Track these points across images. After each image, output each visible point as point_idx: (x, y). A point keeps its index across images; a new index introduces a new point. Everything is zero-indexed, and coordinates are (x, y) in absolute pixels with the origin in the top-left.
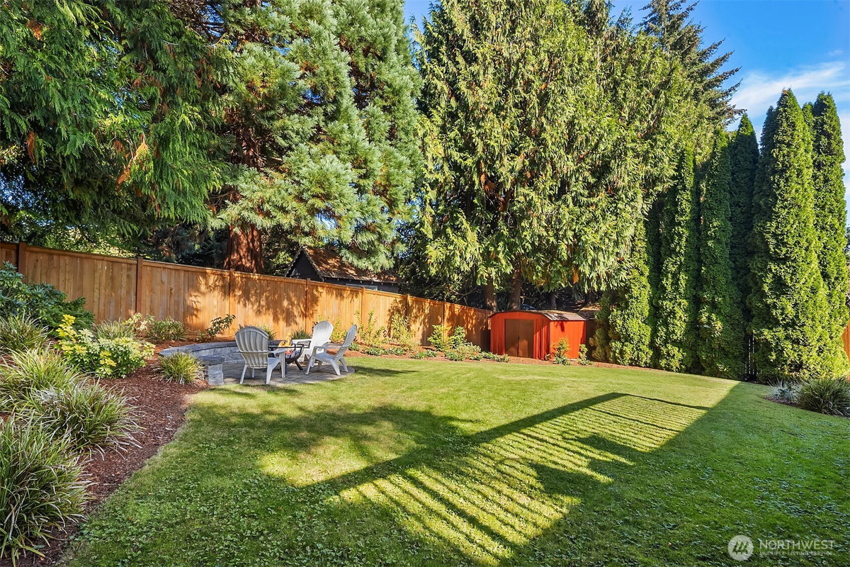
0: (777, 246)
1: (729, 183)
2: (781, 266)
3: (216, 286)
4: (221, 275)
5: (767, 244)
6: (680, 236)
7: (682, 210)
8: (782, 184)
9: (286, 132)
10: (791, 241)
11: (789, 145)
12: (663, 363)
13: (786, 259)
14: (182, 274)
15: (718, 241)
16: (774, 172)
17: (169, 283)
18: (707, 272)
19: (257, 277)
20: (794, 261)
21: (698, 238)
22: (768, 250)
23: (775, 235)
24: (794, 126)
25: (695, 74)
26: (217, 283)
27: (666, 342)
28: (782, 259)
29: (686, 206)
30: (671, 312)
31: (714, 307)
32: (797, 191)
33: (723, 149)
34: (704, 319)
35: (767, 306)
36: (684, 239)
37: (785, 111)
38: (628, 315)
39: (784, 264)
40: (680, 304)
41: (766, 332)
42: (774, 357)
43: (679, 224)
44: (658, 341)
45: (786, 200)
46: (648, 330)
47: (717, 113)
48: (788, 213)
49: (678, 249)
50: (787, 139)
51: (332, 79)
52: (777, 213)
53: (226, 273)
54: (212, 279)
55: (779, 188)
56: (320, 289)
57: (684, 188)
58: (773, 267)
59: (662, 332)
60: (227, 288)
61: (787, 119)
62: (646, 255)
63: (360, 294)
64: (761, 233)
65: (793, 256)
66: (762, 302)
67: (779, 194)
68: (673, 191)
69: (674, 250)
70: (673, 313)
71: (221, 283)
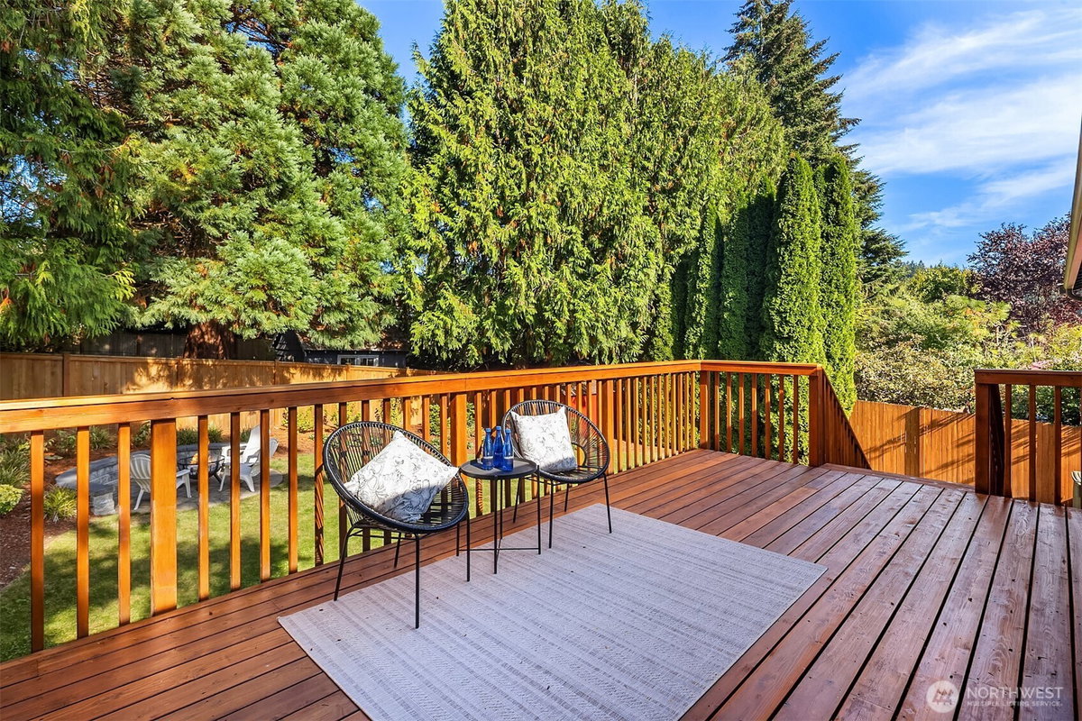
0: (781, 325)
1: (746, 250)
2: (786, 346)
3: (160, 376)
4: (166, 364)
5: (772, 321)
6: (701, 305)
7: (703, 275)
8: (787, 257)
9: (217, 222)
10: (793, 320)
11: (794, 216)
13: (789, 338)
14: (118, 366)
15: (733, 314)
16: (781, 244)
17: (102, 377)
18: (723, 346)
19: (211, 363)
20: (796, 341)
21: (718, 307)
22: (773, 328)
23: (779, 313)
24: (799, 195)
25: (793, 80)
26: (162, 373)
28: (786, 338)
29: (705, 271)
32: (800, 266)
33: (742, 211)
36: (704, 308)
37: (792, 177)
39: (788, 343)
42: (778, 443)
43: (700, 291)
45: (790, 275)
47: (816, 129)
48: (792, 289)
49: (698, 319)
50: (792, 209)
51: (273, 160)
52: (781, 289)
53: (173, 362)
54: (154, 370)
55: (783, 262)
56: (292, 371)
57: (705, 252)
58: (778, 346)
60: (175, 377)
61: (793, 187)
62: (670, 322)
63: (345, 372)
64: (767, 308)
65: (796, 335)
67: (784, 269)
68: (696, 253)
69: (695, 319)
71: (166, 373)
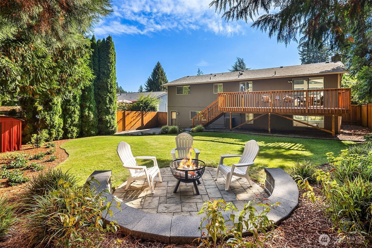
0: (110, 88)
5: (108, 86)
12: (69, 135)
22: (108, 89)
23: (110, 84)
27: (70, 125)
28: (111, 92)
30: (73, 111)
31: (90, 109)
34: (87, 114)
35: (107, 108)
38: (52, 114)
40: (77, 107)
41: (107, 117)
42: (109, 125)
44: (67, 126)
46: (61, 121)
58: (109, 95)
59: (69, 121)
66: (106, 106)
70: (74, 112)
